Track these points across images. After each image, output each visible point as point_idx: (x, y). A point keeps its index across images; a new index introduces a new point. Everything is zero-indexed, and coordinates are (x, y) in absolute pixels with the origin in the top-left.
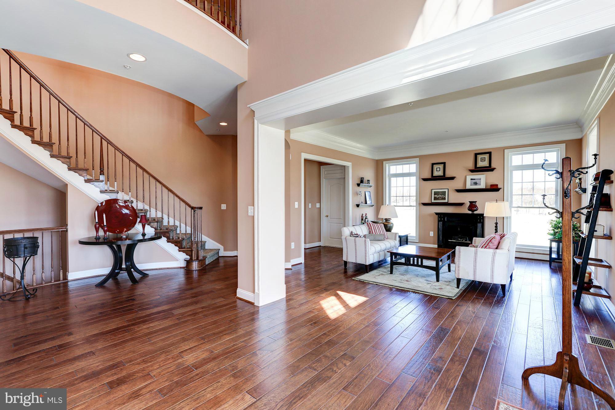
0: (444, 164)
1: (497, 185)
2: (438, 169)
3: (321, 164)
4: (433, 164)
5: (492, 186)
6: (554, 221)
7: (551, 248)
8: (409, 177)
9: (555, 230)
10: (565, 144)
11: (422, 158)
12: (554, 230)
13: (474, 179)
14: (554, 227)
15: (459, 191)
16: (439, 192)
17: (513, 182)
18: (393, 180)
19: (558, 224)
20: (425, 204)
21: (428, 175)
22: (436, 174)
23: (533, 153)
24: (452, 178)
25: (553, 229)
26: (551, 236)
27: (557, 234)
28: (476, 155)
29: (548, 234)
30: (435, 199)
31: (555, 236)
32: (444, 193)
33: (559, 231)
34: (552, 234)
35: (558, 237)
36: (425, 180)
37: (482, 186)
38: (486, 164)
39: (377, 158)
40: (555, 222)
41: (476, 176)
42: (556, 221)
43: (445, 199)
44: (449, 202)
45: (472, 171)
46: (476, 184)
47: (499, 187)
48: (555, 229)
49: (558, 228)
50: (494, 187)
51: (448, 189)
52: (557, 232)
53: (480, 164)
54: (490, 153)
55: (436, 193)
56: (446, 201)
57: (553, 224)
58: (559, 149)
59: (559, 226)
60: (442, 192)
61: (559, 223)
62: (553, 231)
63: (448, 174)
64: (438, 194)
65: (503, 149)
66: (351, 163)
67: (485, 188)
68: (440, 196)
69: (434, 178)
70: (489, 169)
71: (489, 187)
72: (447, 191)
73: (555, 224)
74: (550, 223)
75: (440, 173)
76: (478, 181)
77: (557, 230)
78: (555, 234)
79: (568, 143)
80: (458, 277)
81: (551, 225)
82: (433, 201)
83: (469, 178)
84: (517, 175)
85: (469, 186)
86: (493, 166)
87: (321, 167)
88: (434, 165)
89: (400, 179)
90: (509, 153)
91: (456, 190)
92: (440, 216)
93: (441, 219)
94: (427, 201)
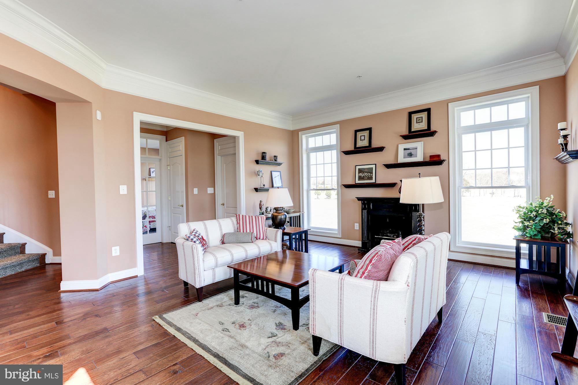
0: (370, 129)
1: (439, 156)
2: (363, 138)
3: (214, 136)
4: (356, 131)
5: (431, 157)
6: (523, 208)
7: (518, 249)
8: (330, 151)
9: (525, 222)
10: (538, 87)
11: (343, 124)
12: (523, 223)
13: (409, 149)
14: (523, 218)
15: (389, 166)
16: (364, 169)
17: (463, 150)
18: (313, 155)
19: (529, 213)
20: (348, 186)
21: (350, 147)
22: (360, 144)
23: (490, 106)
24: (381, 149)
25: (521, 220)
26: (518, 232)
27: (528, 229)
28: (410, 114)
29: (514, 228)
30: (360, 178)
31: (525, 233)
32: (370, 171)
33: (530, 224)
34: (519, 229)
35: (530, 234)
36: (347, 153)
37: (419, 158)
38: (424, 126)
39: (291, 128)
40: (524, 210)
41: (411, 144)
42: (527, 208)
43: (371, 178)
44: (378, 182)
45: (405, 137)
46: (410, 155)
47: (442, 158)
48: (525, 220)
49: (529, 219)
50: (435, 159)
51: (376, 164)
52: (528, 227)
53: (416, 127)
54: (428, 111)
55: (360, 171)
56: (373, 181)
57: (522, 213)
58: (529, 95)
59: (532, 215)
60: (368, 169)
61: (532, 212)
62: (521, 224)
63: (375, 145)
64: (364, 172)
65: (446, 103)
66: (243, 132)
67: (422, 160)
68: (366, 174)
69: (358, 151)
70: (428, 133)
71: (428, 159)
72: (374, 166)
73: (525, 214)
74: (516, 212)
75: (365, 143)
76: (413, 152)
77: (528, 223)
78: (525, 228)
79: (542, 85)
80: (314, 333)
81: (518, 215)
82: (358, 182)
83: (401, 147)
84: (468, 140)
85: (401, 159)
86: (433, 129)
87: (215, 141)
88: (358, 133)
89: (320, 154)
90: (456, 109)
91: (384, 165)
92: (365, 202)
93: (365, 206)
94: (350, 182)
